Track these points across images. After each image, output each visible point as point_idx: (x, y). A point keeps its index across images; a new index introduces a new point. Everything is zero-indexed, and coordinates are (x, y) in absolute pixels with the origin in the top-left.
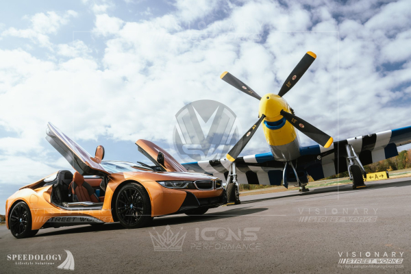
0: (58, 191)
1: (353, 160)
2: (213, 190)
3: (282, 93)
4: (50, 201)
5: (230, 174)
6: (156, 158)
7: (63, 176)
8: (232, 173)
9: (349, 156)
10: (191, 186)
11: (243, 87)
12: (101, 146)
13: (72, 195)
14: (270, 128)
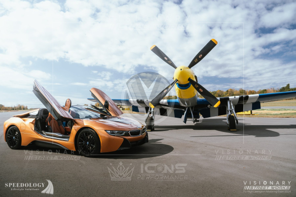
0: (39, 123)
1: (231, 111)
2: (140, 135)
3: (191, 66)
4: (34, 129)
5: (149, 110)
6: (103, 103)
7: (42, 112)
8: (151, 110)
9: (229, 109)
10: (127, 134)
11: (165, 58)
12: (69, 99)
13: (48, 126)
14: (180, 88)
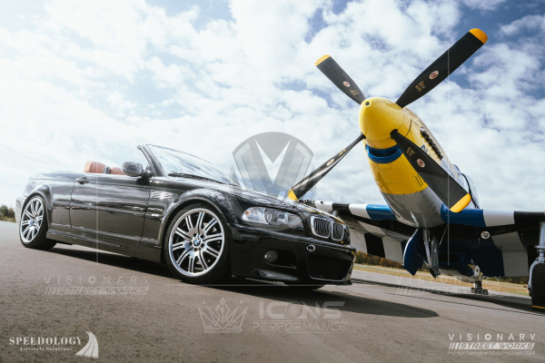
9: (541, 245)
14: (374, 160)
